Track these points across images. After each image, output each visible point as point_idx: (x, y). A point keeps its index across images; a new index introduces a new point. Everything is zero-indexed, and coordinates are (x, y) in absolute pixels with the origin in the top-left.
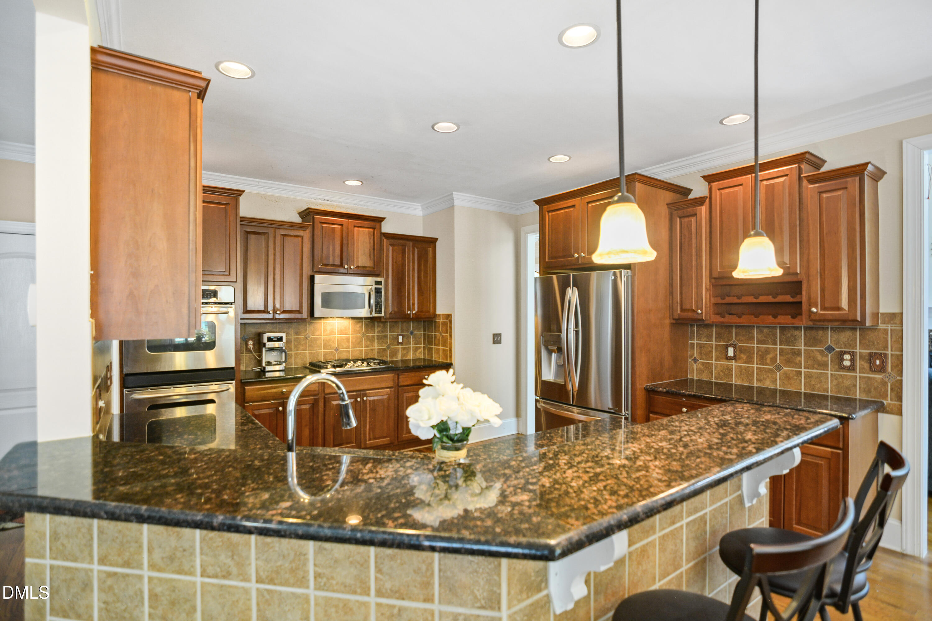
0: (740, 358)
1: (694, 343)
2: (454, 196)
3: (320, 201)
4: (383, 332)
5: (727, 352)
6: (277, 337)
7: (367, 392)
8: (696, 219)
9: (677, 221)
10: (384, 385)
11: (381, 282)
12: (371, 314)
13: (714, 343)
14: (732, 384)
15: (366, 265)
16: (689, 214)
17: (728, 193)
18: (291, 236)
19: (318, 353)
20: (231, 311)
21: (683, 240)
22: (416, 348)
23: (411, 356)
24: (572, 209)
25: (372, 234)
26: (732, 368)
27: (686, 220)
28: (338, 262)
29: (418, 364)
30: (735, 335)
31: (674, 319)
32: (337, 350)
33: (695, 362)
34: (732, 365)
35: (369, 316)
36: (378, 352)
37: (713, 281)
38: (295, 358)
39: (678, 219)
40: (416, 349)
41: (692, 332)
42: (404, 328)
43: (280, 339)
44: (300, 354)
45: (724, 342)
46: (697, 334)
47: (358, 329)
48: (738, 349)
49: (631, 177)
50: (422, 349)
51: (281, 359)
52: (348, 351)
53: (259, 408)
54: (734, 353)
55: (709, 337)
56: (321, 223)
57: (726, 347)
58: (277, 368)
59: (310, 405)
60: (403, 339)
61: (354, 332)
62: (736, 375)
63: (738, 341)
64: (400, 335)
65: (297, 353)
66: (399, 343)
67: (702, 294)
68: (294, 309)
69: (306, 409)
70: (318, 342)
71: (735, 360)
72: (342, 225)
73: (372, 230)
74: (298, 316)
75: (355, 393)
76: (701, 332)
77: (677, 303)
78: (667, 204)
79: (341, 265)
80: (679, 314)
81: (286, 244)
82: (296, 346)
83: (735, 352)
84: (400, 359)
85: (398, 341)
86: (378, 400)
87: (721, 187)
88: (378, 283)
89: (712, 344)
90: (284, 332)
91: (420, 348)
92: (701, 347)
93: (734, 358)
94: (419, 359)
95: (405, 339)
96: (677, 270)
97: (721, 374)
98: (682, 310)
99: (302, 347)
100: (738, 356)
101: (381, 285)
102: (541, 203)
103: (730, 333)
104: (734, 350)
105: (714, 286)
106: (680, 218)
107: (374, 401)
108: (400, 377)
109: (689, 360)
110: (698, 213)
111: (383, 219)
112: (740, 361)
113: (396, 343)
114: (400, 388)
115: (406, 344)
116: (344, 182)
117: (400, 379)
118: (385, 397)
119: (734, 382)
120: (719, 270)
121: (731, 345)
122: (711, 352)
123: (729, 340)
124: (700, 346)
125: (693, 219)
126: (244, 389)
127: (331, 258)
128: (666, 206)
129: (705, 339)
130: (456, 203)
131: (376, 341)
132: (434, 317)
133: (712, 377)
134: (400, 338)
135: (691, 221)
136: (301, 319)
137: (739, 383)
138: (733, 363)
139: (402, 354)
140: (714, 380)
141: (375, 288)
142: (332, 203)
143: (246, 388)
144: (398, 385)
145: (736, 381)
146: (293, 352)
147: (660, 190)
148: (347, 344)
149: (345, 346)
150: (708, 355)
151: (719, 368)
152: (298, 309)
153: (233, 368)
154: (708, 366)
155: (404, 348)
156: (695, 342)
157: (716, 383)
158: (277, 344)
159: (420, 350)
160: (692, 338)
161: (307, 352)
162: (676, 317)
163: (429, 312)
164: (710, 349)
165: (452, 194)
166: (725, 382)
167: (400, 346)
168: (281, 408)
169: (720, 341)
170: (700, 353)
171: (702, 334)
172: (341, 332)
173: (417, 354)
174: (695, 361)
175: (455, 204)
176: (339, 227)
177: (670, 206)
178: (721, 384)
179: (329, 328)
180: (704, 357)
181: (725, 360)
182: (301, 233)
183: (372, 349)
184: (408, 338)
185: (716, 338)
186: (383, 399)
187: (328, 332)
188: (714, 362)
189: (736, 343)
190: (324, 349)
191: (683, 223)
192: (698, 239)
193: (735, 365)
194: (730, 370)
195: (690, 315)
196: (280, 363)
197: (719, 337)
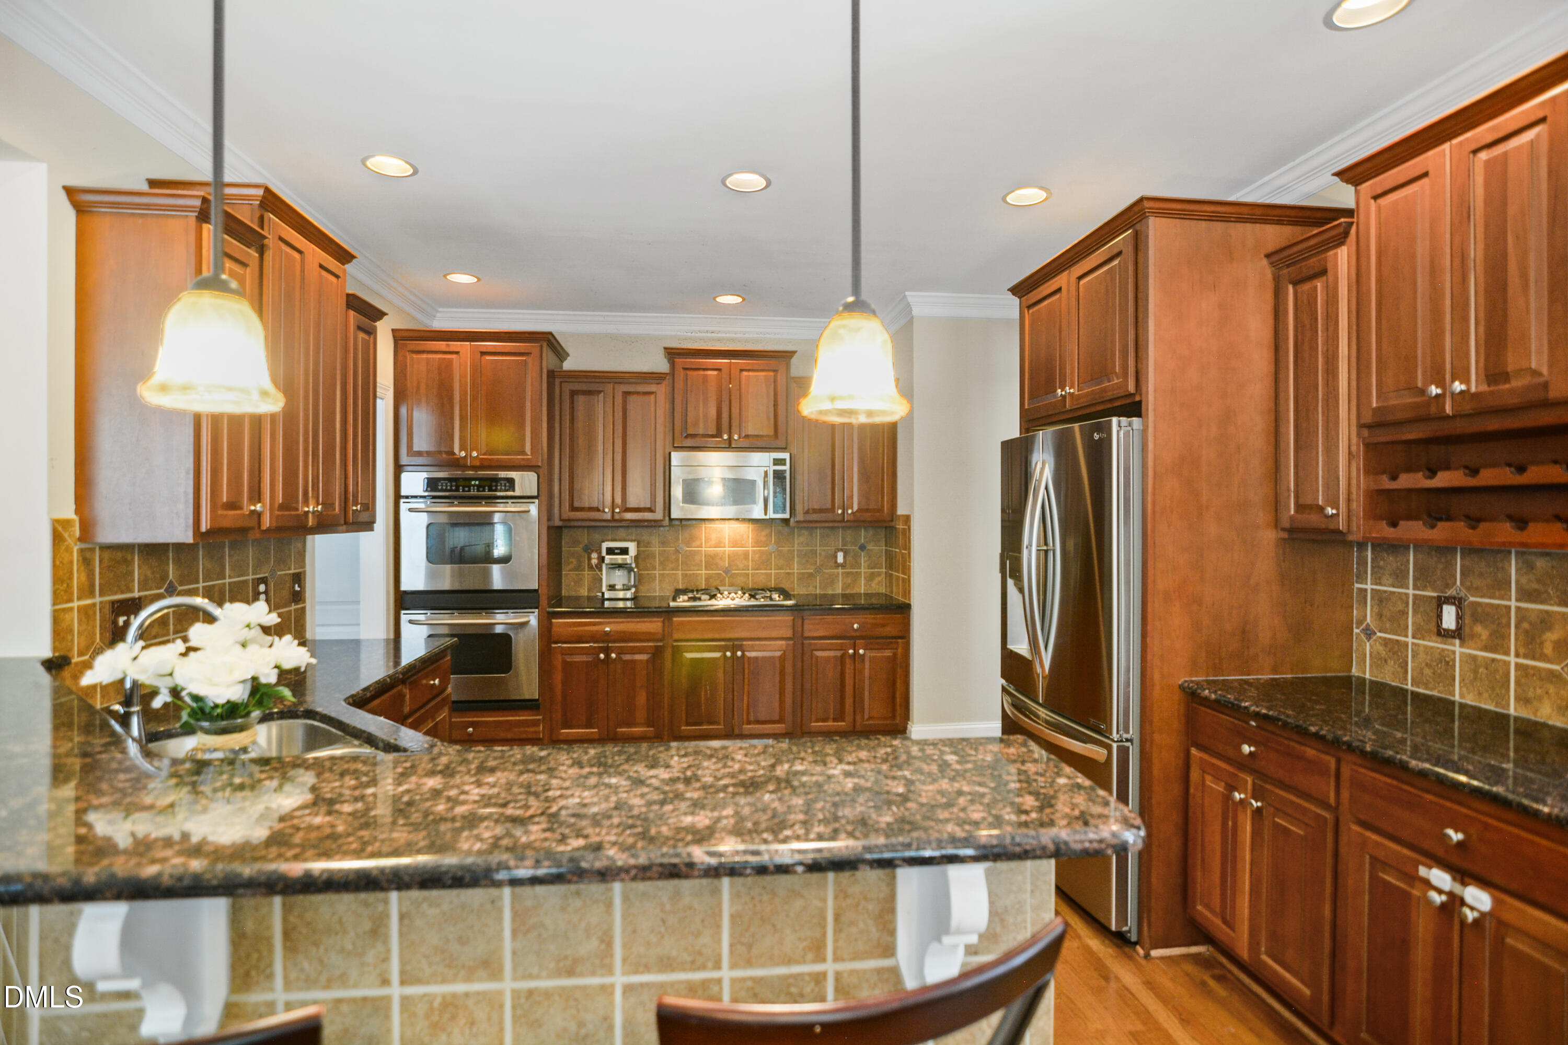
0: (1473, 636)
1: (1366, 590)
2: (910, 299)
3: (699, 334)
4: (807, 545)
5: (1439, 617)
6: (621, 549)
7: (745, 643)
8: (1327, 283)
9: (1287, 294)
10: (774, 634)
11: (785, 460)
12: (766, 514)
13: (1411, 591)
14: (1453, 703)
15: (761, 433)
16: (1311, 272)
17: (1396, 203)
18: (638, 393)
19: (697, 575)
20: (533, 509)
21: (1300, 337)
22: (872, 573)
23: (862, 587)
24: (1057, 296)
25: (772, 380)
26: (1454, 660)
27: (1306, 287)
28: (712, 431)
29: (874, 601)
30: (1462, 574)
31: (1283, 529)
32: (727, 571)
33: (1369, 637)
34: (1454, 652)
35: (763, 517)
36: (799, 579)
37: (1366, 432)
38: (660, 581)
39: (1291, 288)
40: (871, 577)
41: (1362, 562)
42: (848, 539)
43: (625, 551)
44: (668, 575)
45: (1434, 590)
46: (1373, 567)
47: (764, 539)
48: (1468, 613)
49: (1136, 209)
50: (884, 576)
51: (629, 581)
52: (748, 575)
53: (572, 652)
54: (1457, 622)
55: (1400, 577)
56: (685, 369)
57: (1440, 602)
58: (621, 595)
59: (649, 656)
60: (845, 557)
61: (757, 543)
62: (1462, 680)
63: (1469, 589)
64: (842, 550)
65: (663, 574)
66: (838, 565)
67: (1337, 467)
68: (642, 506)
69: (641, 661)
70: (697, 558)
71: (1460, 638)
72: (719, 370)
73: (772, 374)
74: (647, 516)
75: (723, 643)
76: (1382, 563)
77: (1289, 490)
78: (1268, 256)
79: (719, 434)
80: (1291, 517)
81: (630, 407)
82: (661, 563)
83: (1459, 618)
84: (839, 591)
85: (836, 562)
86: (763, 658)
87: (1379, 191)
88: (777, 462)
89: (1407, 595)
90: (632, 541)
91: (879, 574)
92: (1381, 601)
93: (1458, 634)
94: (878, 595)
95: (849, 559)
96: (1288, 410)
97: (1427, 671)
98: (1300, 507)
99: (671, 566)
100: (1467, 630)
101: (785, 464)
102: (1019, 290)
103: (1450, 566)
104: (1457, 614)
105: (1370, 447)
106: (1295, 283)
107: (756, 658)
108: (806, 622)
109: (1356, 631)
110: (1330, 266)
111: (790, 354)
112: (1471, 643)
113: (832, 564)
114: (806, 642)
115: (852, 567)
116: (714, 299)
117: (805, 626)
118: (778, 654)
119: (1457, 698)
120: (1374, 405)
121: (1449, 600)
122: (1404, 613)
123: (1447, 586)
124: (1381, 599)
125: (1319, 284)
126: (551, 623)
127: (701, 425)
128: (1265, 262)
129: (1390, 581)
130: (916, 311)
131: (796, 560)
132: (892, 521)
133: (1406, 679)
134: (840, 558)
135: (1316, 287)
136: (655, 521)
137: (1470, 700)
138: (1456, 648)
139: (843, 584)
140: (1409, 687)
141: (774, 471)
142: (720, 335)
143: (554, 621)
144: (802, 635)
145: (1462, 696)
146: (657, 572)
147: (1239, 225)
148: (745, 563)
149: (741, 566)
150: (1397, 621)
151: (1422, 656)
152: (649, 506)
153: (536, 591)
154: (1396, 650)
155: (848, 573)
156: (1369, 587)
157: (1415, 695)
158: (619, 559)
159: (877, 579)
160: (1361, 578)
161: (680, 572)
162: (1286, 523)
163: (881, 510)
164: (1400, 606)
165: (905, 296)
166: (1435, 693)
167: (840, 570)
168: (602, 656)
169: (1424, 588)
170: (1380, 616)
171: (1381, 568)
172: (734, 544)
173: (873, 585)
174: (1369, 633)
175: (914, 313)
176: (715, 373)
177: (1274, 259)
178: (1427, 698)
179: (714, 536)
180: (1388, 625)
181: (1434, 638)
182: (653, 388)
183: (788, 573)
184: (856, 557)
185: (1416, 579)
186: (773, 658)
187: (713, 542)
188: (1410, 640)
189: (1462, 594)
190: (706, 569)
191: (1299, 295)
192: (1331, 329)
193: (1462, 654)
194: (1447, 663)
195: (1313, 519)
196: (626, 588)
197: (1423, 577)
